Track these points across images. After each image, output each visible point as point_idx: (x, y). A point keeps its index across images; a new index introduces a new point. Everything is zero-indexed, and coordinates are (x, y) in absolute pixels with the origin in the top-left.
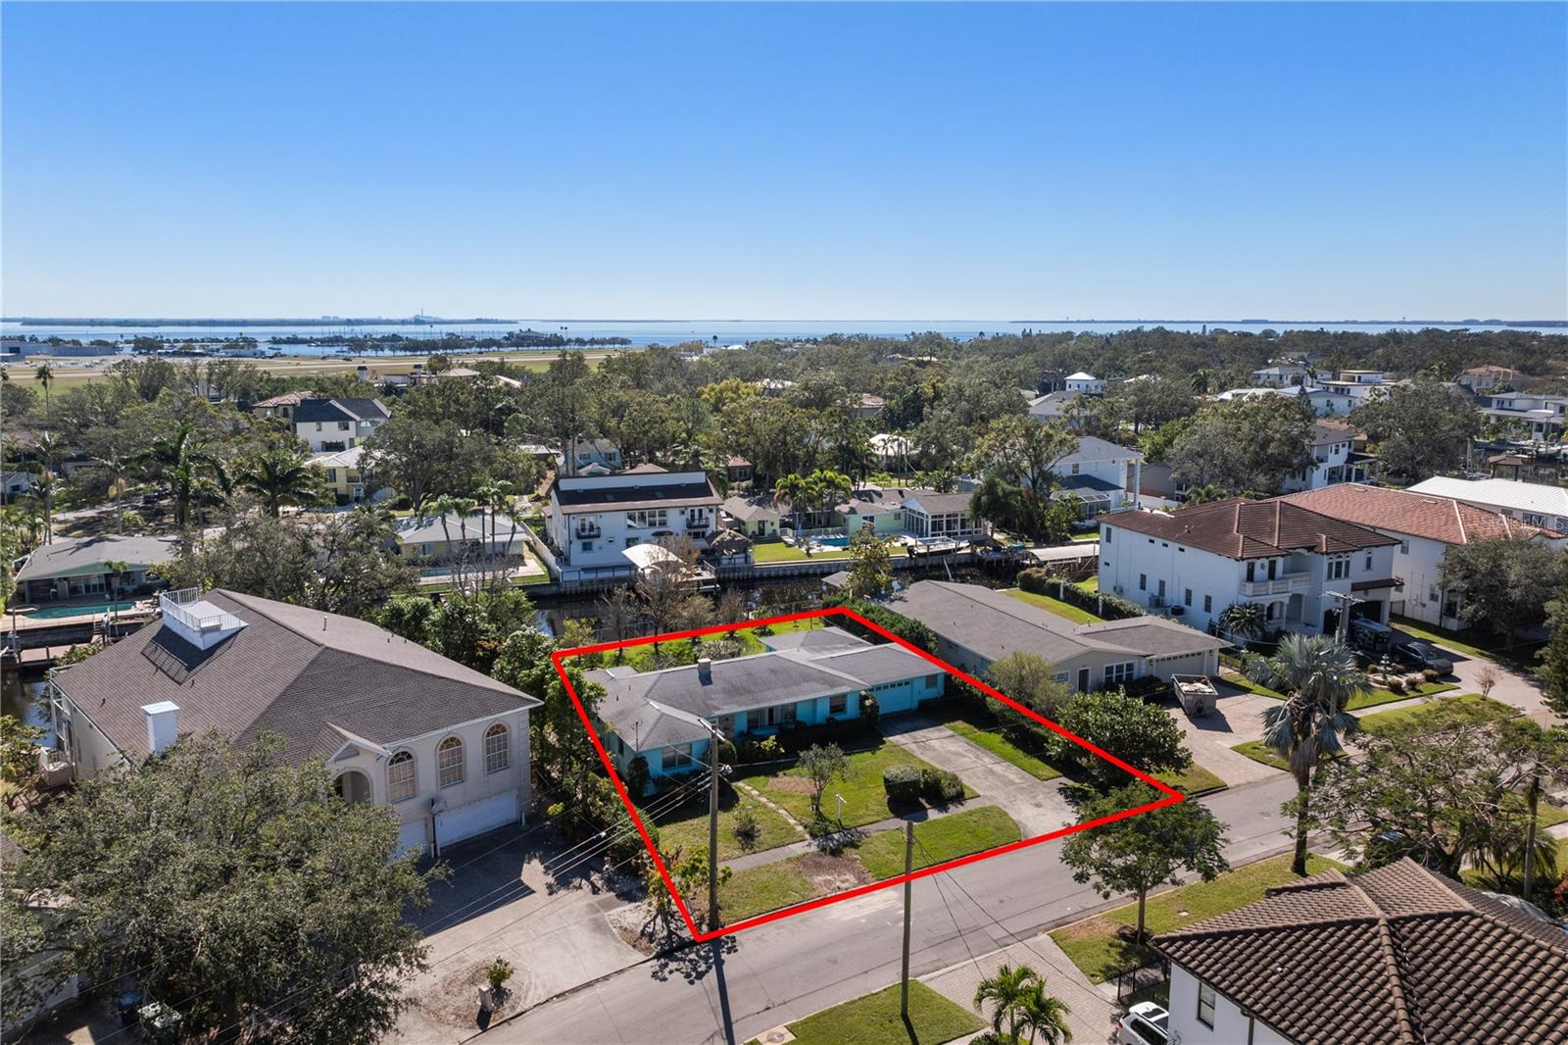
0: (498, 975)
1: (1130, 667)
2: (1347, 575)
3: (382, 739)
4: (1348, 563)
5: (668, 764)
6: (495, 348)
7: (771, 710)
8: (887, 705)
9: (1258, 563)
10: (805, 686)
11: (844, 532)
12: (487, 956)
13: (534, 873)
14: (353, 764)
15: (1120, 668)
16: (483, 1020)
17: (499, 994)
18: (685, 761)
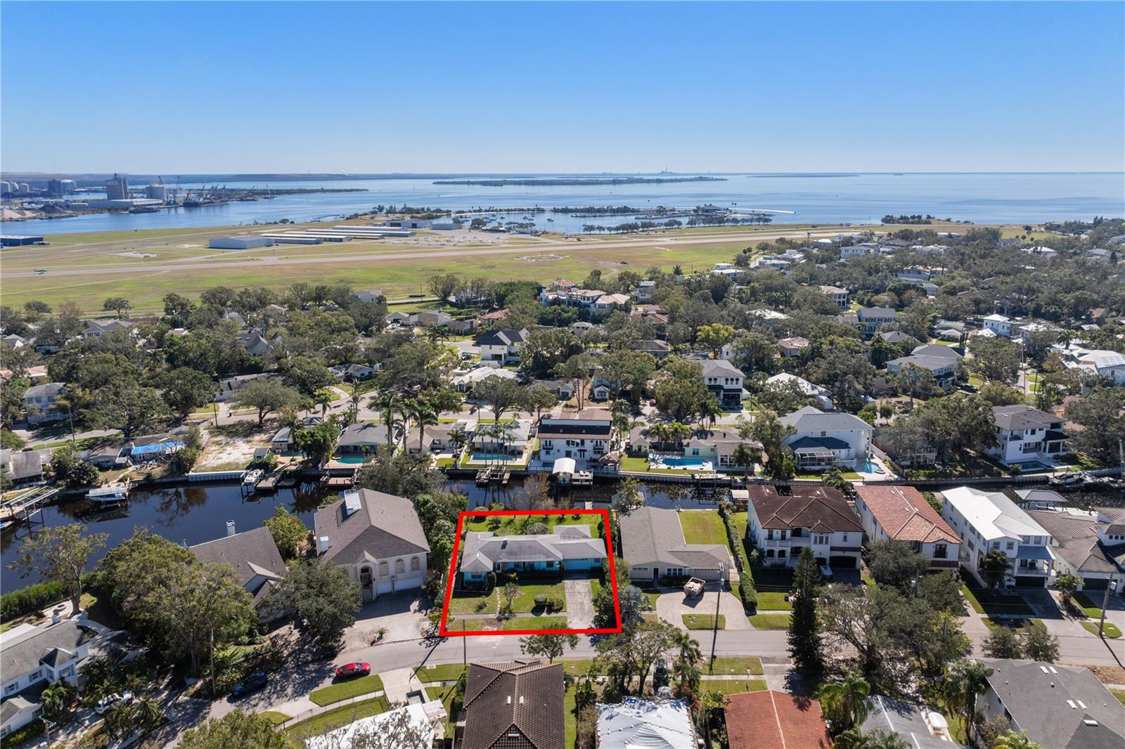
0: (381, 633)
1: (680, 570)
2: (827, 543)
3: (377, 557)
4: (827, 538)
5: (473, 577)
6: (676, 226)
7: (524, 563)
8: (567, 567)
9: (775, 531)
10: (537, 556)
11: (682, 455)
12: (382, 626)
13: (415, 605)
14: (367, 564)
15: (675, 570)
16: (372, 643)
17: (381, 638)
18: (480, 576)
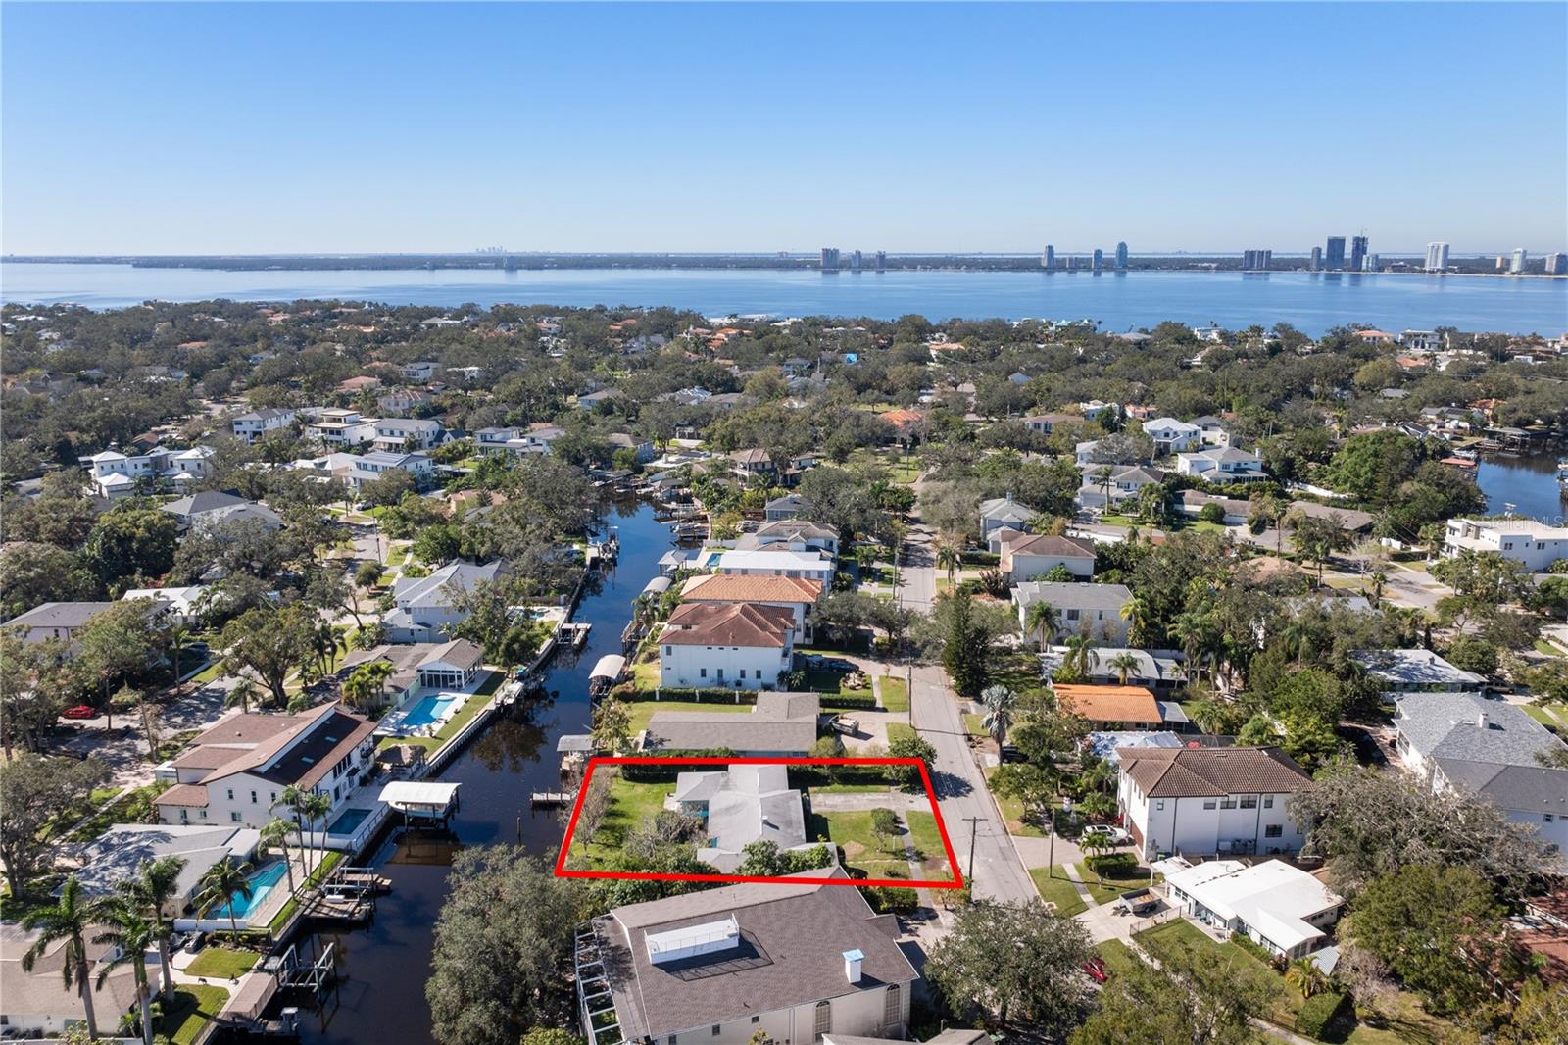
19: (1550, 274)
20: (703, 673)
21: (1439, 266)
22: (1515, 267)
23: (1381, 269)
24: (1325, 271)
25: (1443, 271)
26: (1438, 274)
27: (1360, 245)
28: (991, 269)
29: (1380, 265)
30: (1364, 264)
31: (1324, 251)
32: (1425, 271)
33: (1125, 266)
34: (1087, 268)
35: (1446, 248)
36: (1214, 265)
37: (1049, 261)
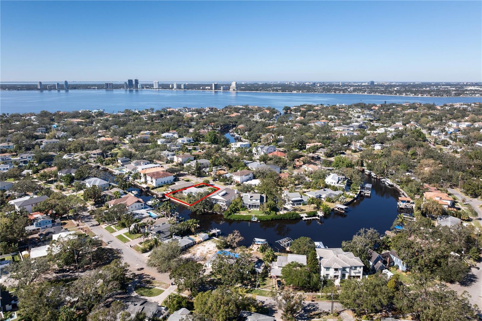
19: (182, 89)
20: (162, 182)
21: (157, 87)
22: (175, 87)
23: (143, 88)
24: (128, 89)
25: (159, 89)
26: (158, 89)
27: (137, 81)
28: (18, 90)
29: (143, 86)
30: (139, 87)
31: (127, 83)
32: (154, 89)
33: (68, 88)
34: (55, 89)
35: (158, 82)
36: (96, 87)
37: (40, 87)
